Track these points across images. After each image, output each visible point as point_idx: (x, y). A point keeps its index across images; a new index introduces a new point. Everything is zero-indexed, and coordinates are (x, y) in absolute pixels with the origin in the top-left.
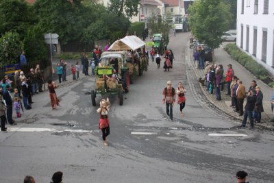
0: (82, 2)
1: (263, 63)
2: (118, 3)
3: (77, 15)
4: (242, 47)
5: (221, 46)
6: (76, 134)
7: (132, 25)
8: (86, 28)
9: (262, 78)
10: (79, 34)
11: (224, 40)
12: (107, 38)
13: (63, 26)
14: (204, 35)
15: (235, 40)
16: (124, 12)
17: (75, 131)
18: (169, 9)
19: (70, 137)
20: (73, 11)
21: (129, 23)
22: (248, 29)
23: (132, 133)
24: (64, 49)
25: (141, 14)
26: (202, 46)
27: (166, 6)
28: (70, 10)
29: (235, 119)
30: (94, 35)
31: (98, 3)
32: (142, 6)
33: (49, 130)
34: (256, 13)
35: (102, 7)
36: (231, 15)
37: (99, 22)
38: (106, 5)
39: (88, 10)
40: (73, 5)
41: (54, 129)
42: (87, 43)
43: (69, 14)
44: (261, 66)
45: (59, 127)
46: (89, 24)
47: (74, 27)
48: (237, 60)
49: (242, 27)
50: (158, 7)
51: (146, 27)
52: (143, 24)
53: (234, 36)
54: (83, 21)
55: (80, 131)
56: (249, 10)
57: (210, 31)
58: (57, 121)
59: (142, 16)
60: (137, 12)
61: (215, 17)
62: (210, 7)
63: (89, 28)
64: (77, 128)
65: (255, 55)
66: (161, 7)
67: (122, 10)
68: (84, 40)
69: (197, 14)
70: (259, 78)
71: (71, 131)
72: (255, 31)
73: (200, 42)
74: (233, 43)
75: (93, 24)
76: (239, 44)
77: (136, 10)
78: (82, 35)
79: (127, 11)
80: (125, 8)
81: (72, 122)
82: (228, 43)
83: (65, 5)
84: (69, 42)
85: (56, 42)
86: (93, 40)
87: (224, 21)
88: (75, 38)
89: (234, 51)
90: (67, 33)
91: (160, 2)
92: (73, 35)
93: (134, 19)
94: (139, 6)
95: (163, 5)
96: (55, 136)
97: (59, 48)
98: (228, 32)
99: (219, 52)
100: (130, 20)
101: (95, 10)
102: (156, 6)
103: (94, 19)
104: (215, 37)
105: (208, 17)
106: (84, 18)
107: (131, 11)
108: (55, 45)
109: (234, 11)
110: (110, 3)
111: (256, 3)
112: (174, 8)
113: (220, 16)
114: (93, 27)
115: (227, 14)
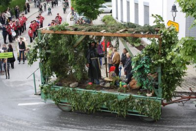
4: (117, 18)
5: (98, 17)
9: (136, 45)
11: (102, 12)
14: (83, 7)
15: (111, 12)
22: (122, 1)
23: (19, 104)
53: (110, 8)
57: (87, 3)
70: (133, 46)
72: (128, 3)
73: (80, 14)
74: (110, 14)
76: (114, 15)
82: (105, 14)
89: (110, 22)
98: (104, 5)
104: (93, 10)
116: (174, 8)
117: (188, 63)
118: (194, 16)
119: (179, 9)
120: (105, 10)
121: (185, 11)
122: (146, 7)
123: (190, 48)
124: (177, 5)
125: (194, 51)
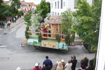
0: (1, 4)
2: (14, 5)
5: (46, 18)
7: (19, 12)
11: (47, 16)
12: (11, 16)
15: (50, 16)
16: (16, 7)
17: (2, 46)
18: (30, 7)
21: (18, 11)
22: (54, 13)
25: (21, 8)
26: (41, 18)
27: (29, 5)
30: (6, 15)
31: (7, 4)
34: (56, 8)
37: (8, 11)
38: (10, 5)
39: (3, 6)
46: (4, 11)
49: (52, 12)
50: (27, 6)
51: (23, 12)
52: (22, 11)
54: (2, 10)
56: (54, 7)
59: (22, 9)
60: (20, 8)
62: (43, 6)
63: (4, 12)
67: (15, 7)
68: (3, 16)
72: (56, 13)
74: (50, 17)
75: (6, 11)
77: (20, 7)
78: (2, 15)
79: (17, 7)
80: (16, 6)
86: (6, 17)
91: (27, 4)
94: (21, 6)
95: (28, 6)
98: (48, 14)
99: (46, 20)
100: (18, 10)
101: (6, 7)
102: (26, 6)
104: (45, 15)
107: (18, 7)
109: (50, 7)
110: (11, 5)
111: (56, 5)
112: (32, 6)
113: (46, 9)
114: (6, 12)
115: (48, 8)
123: (75, 28)
125: (76, 29)
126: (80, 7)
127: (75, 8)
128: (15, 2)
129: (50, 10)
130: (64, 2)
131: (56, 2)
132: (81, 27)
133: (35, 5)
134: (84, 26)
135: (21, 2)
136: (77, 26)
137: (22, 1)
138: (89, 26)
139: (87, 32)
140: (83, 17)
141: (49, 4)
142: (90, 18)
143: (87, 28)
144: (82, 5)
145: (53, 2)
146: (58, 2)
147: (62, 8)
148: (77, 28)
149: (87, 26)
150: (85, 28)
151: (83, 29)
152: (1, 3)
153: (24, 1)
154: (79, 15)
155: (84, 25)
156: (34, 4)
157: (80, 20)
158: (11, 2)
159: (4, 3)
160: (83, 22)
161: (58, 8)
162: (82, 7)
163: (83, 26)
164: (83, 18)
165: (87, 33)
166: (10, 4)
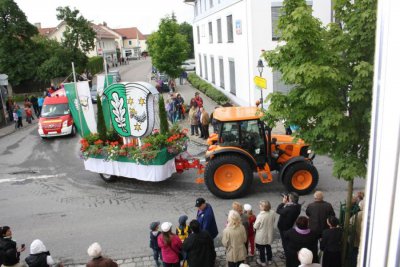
0: (32, 38)
1: (221, 90)
2: (72, 38)
3: (27, 53)
4: (201, 75)
6: (40, 180)
7: (90, 60)
8: (39, 65)
9: (222, 103)
10: (32, 74)
13: (13, 66)
14: (164, 64)
15: (195, 69)
16: (80, 47)
17: (39, 177)
18: (127, 41)
19: (33, 184)
20: (22, 48)
21: (87, 58)
22: (205, 57)
24: (16, 90)
25: (98, 48)
27: (124, 38)
28: (18, 47)
29: (201, 145)
30: (50, 73)
31: (52, 38)
32: (98, 41)
33: (8, 180)
34: (211, 42)
35: (55, 43)
36: (188, 45)
37: (54, 59)
38: (59, 40)
39: (39, 46)
40: (22, 41)
41: (14, 179)
42: (43, 82)
43: (18, 51)
44: (220, 92)
45: (20, 176)
46: (43, 61)
47: (26, 66)
48: (198, 88)
49: (200, 56)
50: (116, 40)
52: (101, 60)
53: (191, 67)
54: (36, 58)
55: (44, 177)
56: (205, 39)
57: (169, 61)
58: (17, 169)
59: (100, 50)
60: (93, 47)
61: (174, 47)
62: (168, 37)
63: (43, 66)
64: (40, 175)
65: (214, 82)
66: (119, 40)
67: (77, 45)
68: (39, 79)
69: (155, 45)
70: (219, 104)
71: (34, 178)
72: (212, 59)
73: (161, 72)
74: (193, 72)
75: (47, 62)
76: (198, 73)
77: (92, 44)
78: (35, 75)
79: (83, 46)
80: (81, 42)
81: (33, 169)
83: (13, 42)
84: (21, 82)
85: (6, 83)
86: (49, 79)
87: (181, 51)
88: (28, 78)
89: (194, 80)
90: (18, 73)
91: (117, 35)
92: (25, 75)
93: (92, 54)
94: (95, 40)
95: (121, 38)
96: (15, 186)
97: (10, 90)
98: (187, 62)
100: (87, 55)
101: (47, 47)
102: (113, 39)
103: (48, 56)
104: (176, 67)
105: (166, 48)
106: (36, 55)
107: (88, 45)
108: (5, 87)
109: (191, 41)
110: (64, 38)
111: (211, 33)
112: (132, 41)
113: (178, 46)
114: (47, 64)
115: (184, 44)
116: (260, 64)
117: (277, 120)
118: (281, 71)
119: (265, 63)
120: (188, 67)
121: (272, 65)
122: (232, 63)
123: (279, 103)
124: (263, 59)
125: (282, 107)
126: (290, 35)
127: (274, 39)
128: (75, 31)
129: (193, 51)
130: (238, 23)
131: (210, 24)
132: (299, 101)
133: (142, 37)
134: (309, 97)
135: (95, 30)
136: (286, 99)
137: (100, 25)
138: (326, 98)
139: (319, 115)
140: (302, 66)
141: (187, 30)
142: (327, 68)
143: (319, 104)
144: (296, 29)
145: (200, 24)
146: (219, 21)
147: (231, 40)
148: (285, 105)
149: (319, 96)
150: (312, 103)
151: (306, 108)
152: (32, 35)
153: (105, 25)
154: (288, 60)
155: (306, 93)
156: (140, 34)
157: (292, 77)
158: (64, 29)
159: (41, 33)
160: (303, 82)
161: (220, 42)
162: (296, 35)
163: (303, 96)
164: (302, 69)
165: (320, 120)
166: (59, 37)
